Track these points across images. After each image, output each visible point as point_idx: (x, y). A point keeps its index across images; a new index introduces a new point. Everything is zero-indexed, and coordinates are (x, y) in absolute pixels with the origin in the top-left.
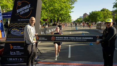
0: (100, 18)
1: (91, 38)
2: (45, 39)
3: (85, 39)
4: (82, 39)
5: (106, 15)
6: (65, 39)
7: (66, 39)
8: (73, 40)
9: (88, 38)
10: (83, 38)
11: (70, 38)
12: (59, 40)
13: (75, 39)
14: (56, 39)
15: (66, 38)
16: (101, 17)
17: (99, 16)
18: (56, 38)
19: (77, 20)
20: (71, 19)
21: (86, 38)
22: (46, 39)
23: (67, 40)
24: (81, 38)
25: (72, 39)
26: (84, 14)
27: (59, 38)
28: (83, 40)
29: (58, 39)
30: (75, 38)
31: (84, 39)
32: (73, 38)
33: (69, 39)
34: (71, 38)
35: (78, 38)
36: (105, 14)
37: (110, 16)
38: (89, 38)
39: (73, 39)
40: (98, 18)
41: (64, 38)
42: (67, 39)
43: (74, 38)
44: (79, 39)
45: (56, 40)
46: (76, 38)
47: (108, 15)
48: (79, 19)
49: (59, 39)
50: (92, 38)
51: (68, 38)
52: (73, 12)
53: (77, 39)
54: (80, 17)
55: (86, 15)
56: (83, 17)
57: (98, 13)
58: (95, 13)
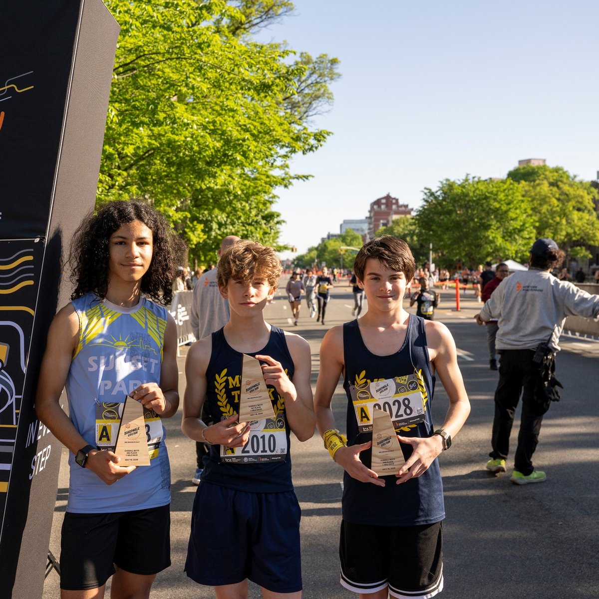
0: (509, 235)
5: (552, 213)
16: (517, 224)
17: (502, 216)
19: (322, 250)
20: (281, 242)
26: (378, 202)
36: (544, 200)
37: (586, 216)
40: (495, 235)
47: (564, 214)
48: (343, 238)
52: (307, 177)
54: (346, 222)
55: (394, 207)
56: (372, 226)
57: (489, 193)
58: (468, 193)
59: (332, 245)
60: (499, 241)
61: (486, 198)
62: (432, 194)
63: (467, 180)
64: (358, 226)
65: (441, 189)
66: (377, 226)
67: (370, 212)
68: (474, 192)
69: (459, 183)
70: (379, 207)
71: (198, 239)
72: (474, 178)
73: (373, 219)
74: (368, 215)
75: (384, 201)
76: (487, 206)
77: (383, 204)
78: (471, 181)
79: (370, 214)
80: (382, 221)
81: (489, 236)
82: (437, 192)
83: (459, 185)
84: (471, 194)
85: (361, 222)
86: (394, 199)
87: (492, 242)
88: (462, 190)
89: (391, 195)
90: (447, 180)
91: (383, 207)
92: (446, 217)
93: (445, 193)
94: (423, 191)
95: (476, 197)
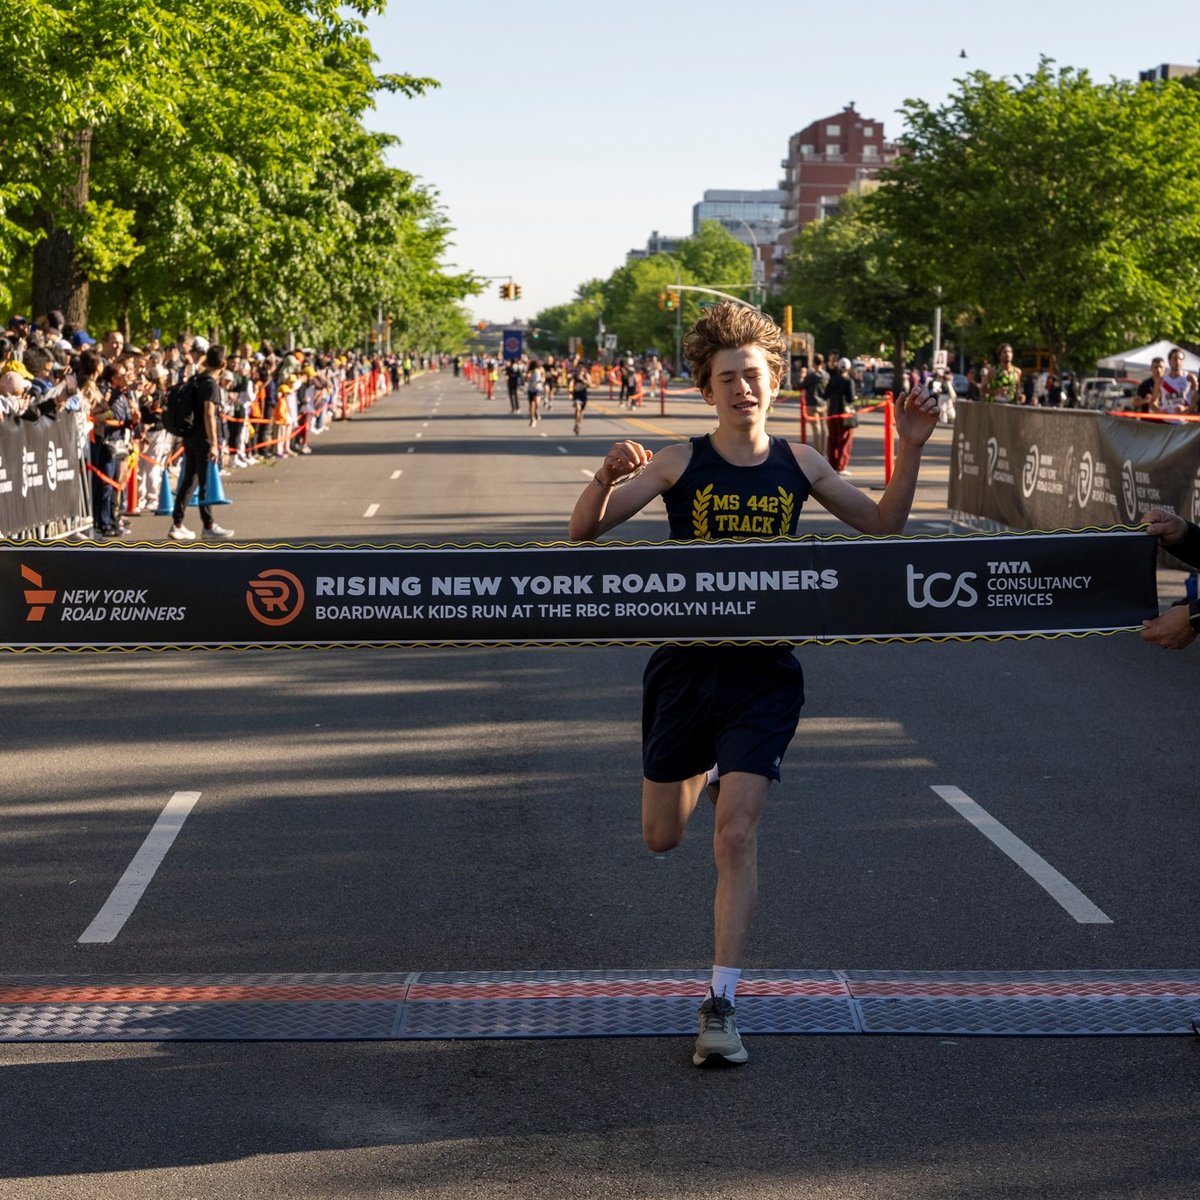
1: (809, 579)
2: (158, 614)
3: (736, 596)
4: (690, 594)
6: (455, 600)
7: (473, 599)
8: (563, 611)
9: (769, 580)
10: (704, 581)
11: (520, 585)
12: (358, 612)
13: (597, 596)
14: (326, 601)
15: (460, 585)
18: (324, 585)
21: (747, 581)
22: (175, 613)
23: (478, 611)
24: (676, 582)
25: (553, 599)
27: (356, 585)
28: (702, 609)
29: (348, 600)
30: (596, 584)
31: (717, 596)
32: (562, 584)
33: (507, 595)
34: (540, 585)
35: (633, 583)
38: (789, 580)
39: (573, 599)
41: (440, 586)
42: (487, 600)
43: (582, 584)
44: (654, 597)
45: (321, 613)
46: (610, 583)
48: (689, 255)
49: (364, 600)
50: (830, 579)
51: (490, 586)
53: (624, 597)
54: (712, 197)
55: (868, 151)
56: (793, 215)
57: (1106, 122)
58: (1043, 120)
59: (651, 276)
60: (1134, 279)
61: (1098, 138)
62: (930, 120)
63: (1041, 78)
64: (752, 213)
65: (962, 104)
66: (808, 214)
67: (788, 166)
68: (1061, 118)
69: (1019, 87)
70: (819, 149)
71: (117, 256)
72: (1064, 71)
73: (797, 192)
74: (782, 175)
75: (834, 131)
76: (1101, 165)
77: (833, 140)
78: (1054, 83)
79: (789, 175)
80: (824, 200)
81: (1100, 263)
82: (943, 114)
83: (1018, 93)
84: (1053, 125)
85: (761, 198)
86: (870, 123)
87: (1112, 280)
88: (1025, 110)
89: (857, 109)
90: (980, 76)
91: (831, 150)
92: (972, 197)
93: (972, 117)
94: (902, 111)
95: (1064, 132)
